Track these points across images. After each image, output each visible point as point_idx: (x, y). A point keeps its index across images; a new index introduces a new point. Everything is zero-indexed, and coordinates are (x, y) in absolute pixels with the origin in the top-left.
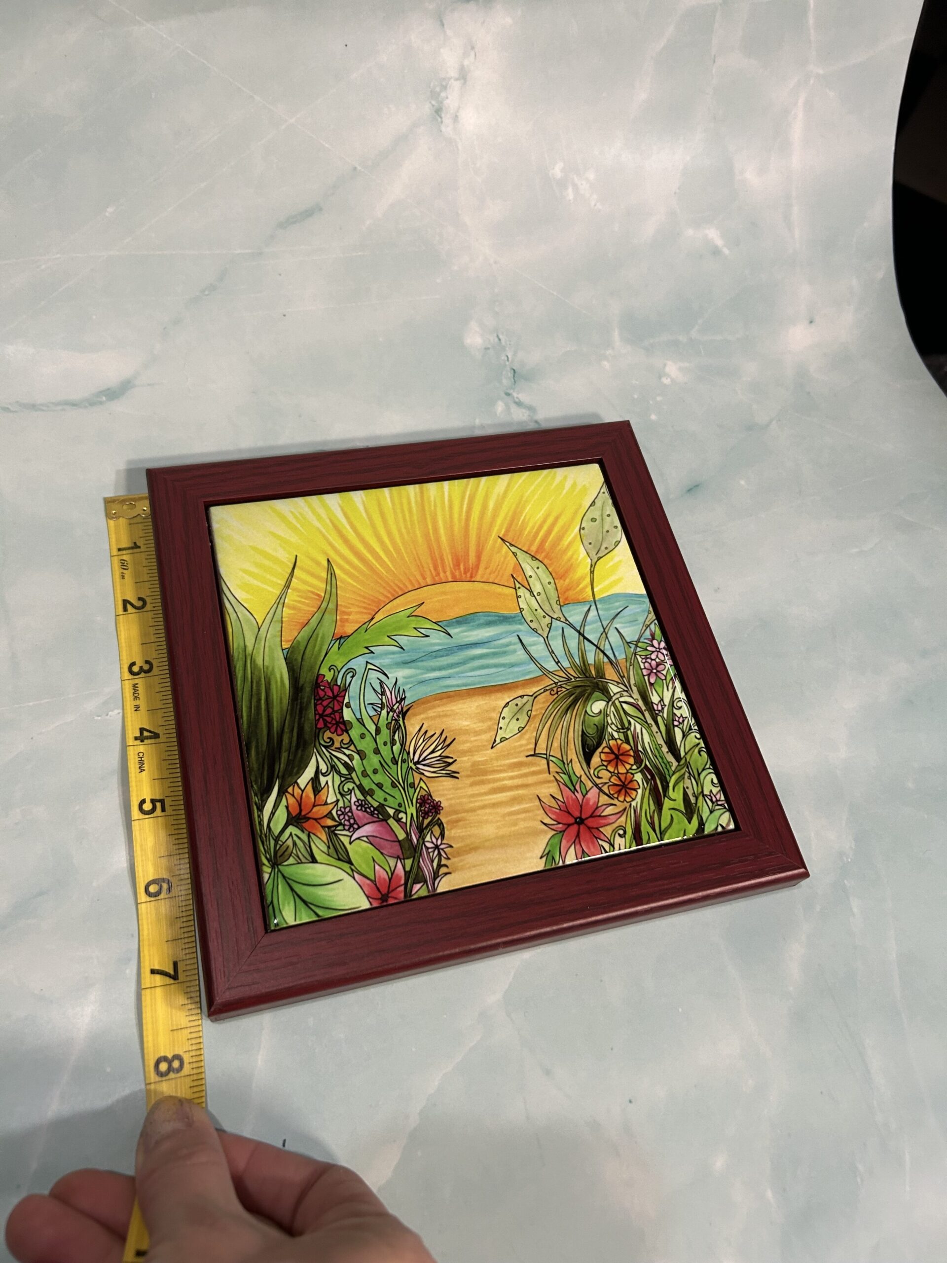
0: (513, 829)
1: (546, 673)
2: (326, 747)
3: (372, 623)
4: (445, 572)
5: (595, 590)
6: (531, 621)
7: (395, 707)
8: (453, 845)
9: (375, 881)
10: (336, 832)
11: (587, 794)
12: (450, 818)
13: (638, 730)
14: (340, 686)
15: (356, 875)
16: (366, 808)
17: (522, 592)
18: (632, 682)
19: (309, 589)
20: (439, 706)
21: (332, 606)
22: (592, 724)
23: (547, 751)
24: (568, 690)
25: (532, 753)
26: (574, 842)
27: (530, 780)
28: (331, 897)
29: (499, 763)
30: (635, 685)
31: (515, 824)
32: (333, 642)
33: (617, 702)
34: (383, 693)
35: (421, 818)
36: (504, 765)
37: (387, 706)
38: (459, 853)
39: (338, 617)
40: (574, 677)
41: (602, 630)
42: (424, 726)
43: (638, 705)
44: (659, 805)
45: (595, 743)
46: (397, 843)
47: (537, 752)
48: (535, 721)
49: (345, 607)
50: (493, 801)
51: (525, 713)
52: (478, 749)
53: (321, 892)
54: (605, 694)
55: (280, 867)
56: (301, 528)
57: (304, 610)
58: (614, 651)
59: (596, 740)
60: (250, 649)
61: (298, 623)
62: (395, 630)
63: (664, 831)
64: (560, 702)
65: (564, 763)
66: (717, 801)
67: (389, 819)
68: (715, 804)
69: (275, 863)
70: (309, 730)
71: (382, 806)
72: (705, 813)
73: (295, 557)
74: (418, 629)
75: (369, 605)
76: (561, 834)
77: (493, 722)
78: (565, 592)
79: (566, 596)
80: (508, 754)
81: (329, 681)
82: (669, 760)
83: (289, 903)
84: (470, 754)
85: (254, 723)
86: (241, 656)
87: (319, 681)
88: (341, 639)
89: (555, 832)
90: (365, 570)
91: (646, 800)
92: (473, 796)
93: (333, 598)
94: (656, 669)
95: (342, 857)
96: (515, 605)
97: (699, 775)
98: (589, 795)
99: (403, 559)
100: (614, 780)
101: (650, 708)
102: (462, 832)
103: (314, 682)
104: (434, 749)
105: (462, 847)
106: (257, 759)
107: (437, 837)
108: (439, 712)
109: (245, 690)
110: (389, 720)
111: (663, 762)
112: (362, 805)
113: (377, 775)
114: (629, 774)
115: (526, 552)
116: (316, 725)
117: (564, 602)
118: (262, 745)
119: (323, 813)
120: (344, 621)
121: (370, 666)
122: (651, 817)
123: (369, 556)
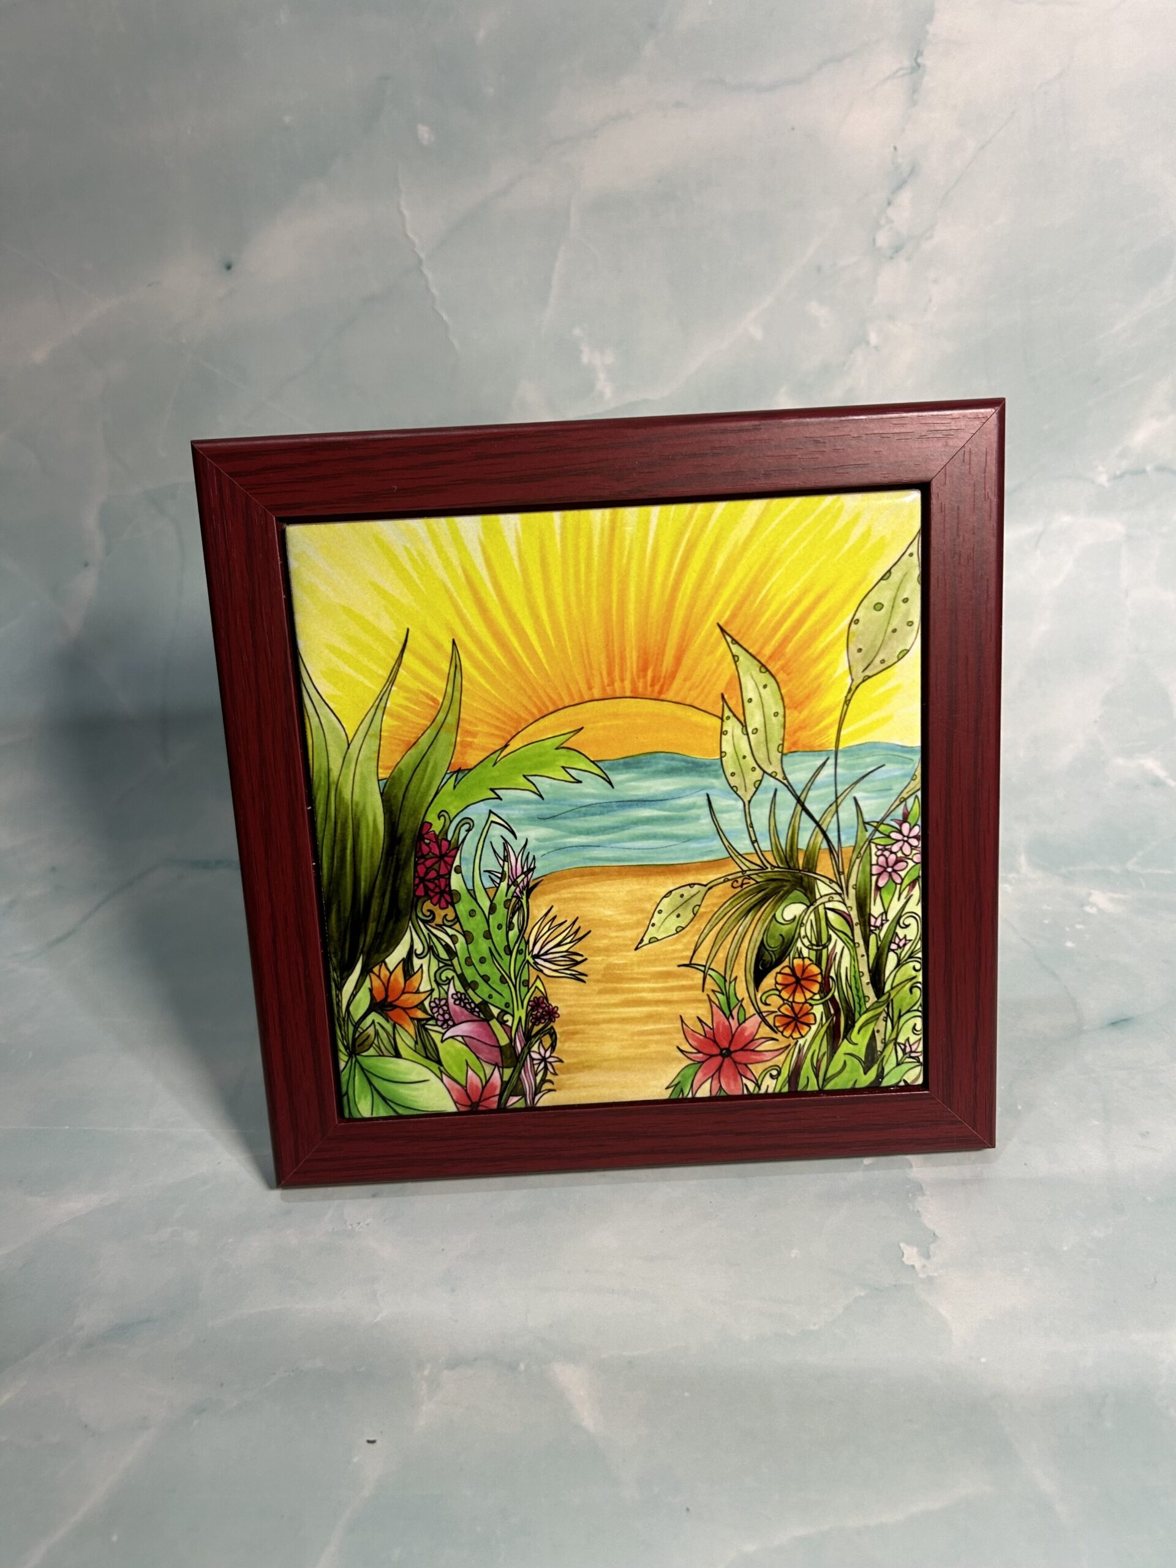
0: (641, 1051)
1: (733, 854)
2: (424, 922)
3: (504, 754)
4: (622, 680)
5: (843, 733)
6: (733, 774)
7: (519, 880)
8: (563, 1060)
9: (466, 1087)
10: (427, 1026)
11: (744, 1022)
12: (566, 1028)
13: (838, 950)
14: (450, 842)
15: (445, 1077)
16: (465, 1004)
17: (732, 725)
18: (852, 882)
19: (422, 688)
20: (577, 885)
21: (451, 719)
22: (777, 934)
23: (707, 962)
24: (757, 882)
25: (687, 962)
26: (713, 1076)
27: (676, 996)
28: (414, 1096)
29: (642, 970)
30: (855, 887)
31: (644, 1045)
32: (448, 776)
33: (821, 908)
34: (506, 859)
35: (530, 1024)
36: (648, 973)
37: (509, 876)
38: (569, 1070)
39: (458, 739)
40: (772, 865)
41: (833, 798)
42: (553, 910)
43: (850, 915)
44: (834, 1048)
45: (774, 960)
46: (497, 1049)
47: (693, 962)
48: (701, 921)
49: (470, 723)
50: (623, 1016)
51: (690, 909)
52: (618, 948)
53: (403, 1090)
54: (809, 895)
55: (358, 1057)
56: (418, 582)
57: (412, 722)
58: (841, 833)
59: (777, 956)
60: (335, 774)
61: (403, 741)
62: (536, 767)
63: (828, 1078)
64: (742, 898)
65: (726, 980)
66: (911, 1052)
67: (492, 1019)
68: (908, 1055)
69: (354, 1051)
70: (405, 897)
71: (484, 1004)
72: (890, 1064)
73: (405, 631)
74: (568, 770)
75: (504, 723)
76: (699, 1065)
77: (645, 915)
78: (795, 732)
79: (795, 738)
80: (656, 960)
81: (437, 833)
82: (866, 994)
83: (365, 1097)
84: (606, 953)
85: (336, 879)
86: (323, 783)
87: (424, 832)
88: (459, 772)
89: (692, 1062)
90: (505, 663)
91: (818, 1040)
92: (599, 1006)
93: (456, 705)
94: (892, 867)
95: (431, 1055)
96: (715, 745)
97: (900, 1017)
98: (747, 1024)
99: (563, 650)
100: (785, 1010)
101: (865, 922)
102: (578, 1046)
103: (417, 833)
104: (561, 942)
105: (575, 1063)
106: (338, 927)
107: (546, 1047)
108: (577, 893)
109: (326, 833)
110: (509, 897)
111: (858, 996)
112: (461, 999)
113: (484, 965)
114: (807, 1005)
115: (754, 657)
116: (415, 891)
117: (789, 748)
118: (345, 909)
119: (413, 1003)
120: (467, 745)
121: (493, 818)
122: (818, 1060)
123: (515, 642)
